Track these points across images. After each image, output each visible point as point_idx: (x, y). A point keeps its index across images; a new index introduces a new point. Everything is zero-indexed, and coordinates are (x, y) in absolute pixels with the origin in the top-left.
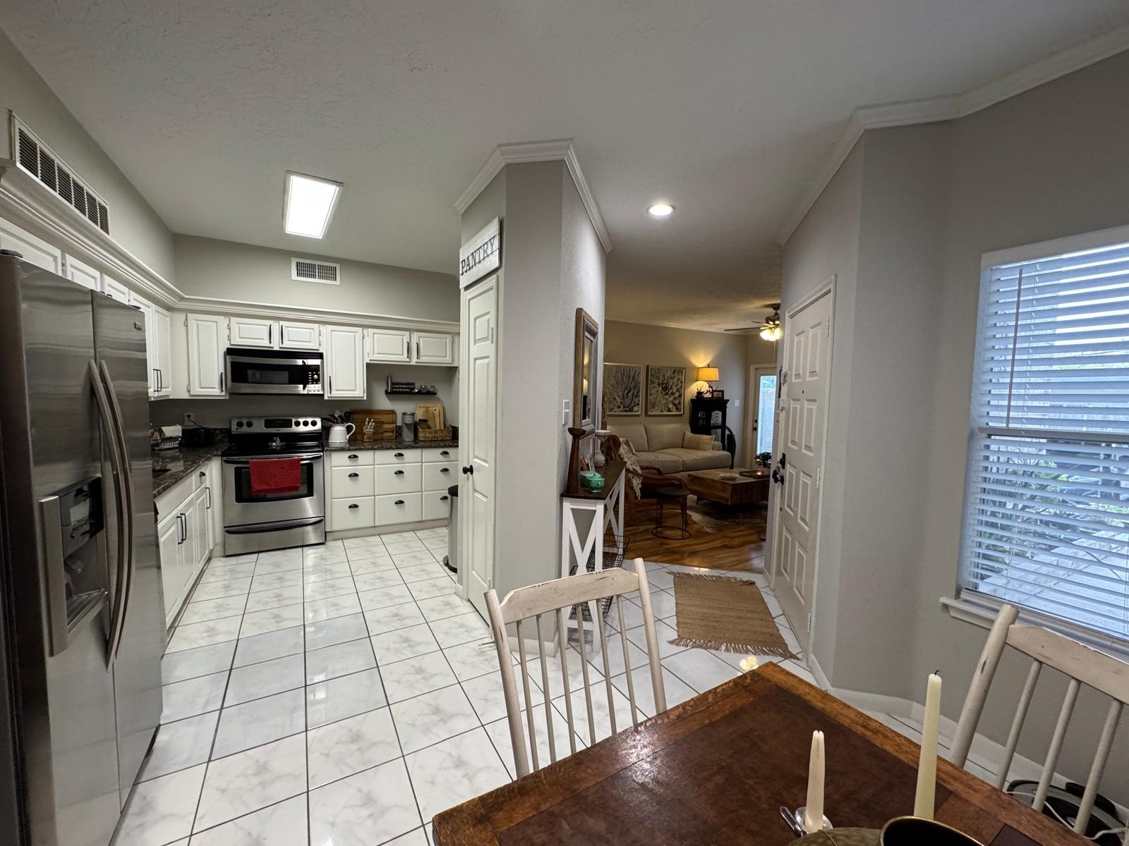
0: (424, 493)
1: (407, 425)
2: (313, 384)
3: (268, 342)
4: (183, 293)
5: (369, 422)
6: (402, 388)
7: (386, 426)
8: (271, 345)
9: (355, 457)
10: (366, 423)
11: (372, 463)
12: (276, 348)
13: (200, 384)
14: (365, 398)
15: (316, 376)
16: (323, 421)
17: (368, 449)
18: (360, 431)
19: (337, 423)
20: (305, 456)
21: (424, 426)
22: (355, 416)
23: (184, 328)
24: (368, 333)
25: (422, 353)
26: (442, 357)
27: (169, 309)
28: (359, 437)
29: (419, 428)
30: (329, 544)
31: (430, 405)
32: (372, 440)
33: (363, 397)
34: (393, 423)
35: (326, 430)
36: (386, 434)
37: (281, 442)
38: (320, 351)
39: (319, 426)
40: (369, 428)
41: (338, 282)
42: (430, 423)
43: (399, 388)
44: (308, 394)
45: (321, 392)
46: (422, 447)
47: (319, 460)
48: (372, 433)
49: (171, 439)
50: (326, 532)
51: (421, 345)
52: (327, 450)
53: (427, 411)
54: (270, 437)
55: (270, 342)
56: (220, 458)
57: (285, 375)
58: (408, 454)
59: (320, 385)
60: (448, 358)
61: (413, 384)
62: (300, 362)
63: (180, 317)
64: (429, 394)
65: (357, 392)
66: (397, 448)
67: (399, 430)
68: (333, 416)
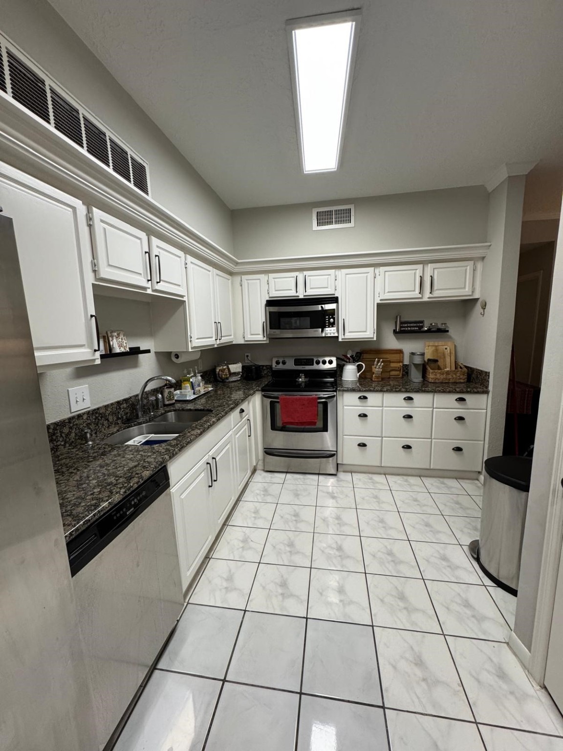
0: (433, 440)
1: (416, 365)
2: (329, 327)
3: (295, 292)
4: (237, 258)
5: (378, 362)
6: (410, 327)
7: (392, 365)
8: (297, 295)
9: (365, 398)
10: (376, 363)
11: (381, 405)
12: (301, 297)
13: (251, 332)
14: (375, 339)
15: (332, 320)
16: (338, 360)
17: (377, 391)
18: (369, 370)
19: (349, 363)
20: (322, 394)
21: (433, 365)
22: (365, 356)
23: (240, 287)
24: (379, 272)
25: (436, 287)
26: (461, 288)
27: (231, 274)
28: (368, 376)
29: (429, 369)
30: (341, 475)
31: (440, 343)
32: (380, 380)
33: (373, 338)
34: (400, 362)
35: (340, 368)
36: (393, 373)
37: (305, 378)
38: (336, 296)
39: (334, 365)
40: (377, 368)
41: (352, 224)
42: (440, 363)
43: (407, 327)
44: (325, 337)
45: (336, 335)
46: (434, 392)
47: (332, 399)
48: (380, 372)
49: (235, 374)
50: (337, 464)
51: (435, 277)
52: (340, 390)
53: (437, 350)
54: (297, 373)
55: (297, 292)
56: (261, 392)
57: (307, 321)
58: (418, 398)
59: (335, 328)
60: (467, 289)
61: (422, 322)
62: (319, 308)
63: (237, 279)
64: (440, 332)
65: (368, 333)
66: (407, 391)
67: (406, 370)
68: (346, 356)
